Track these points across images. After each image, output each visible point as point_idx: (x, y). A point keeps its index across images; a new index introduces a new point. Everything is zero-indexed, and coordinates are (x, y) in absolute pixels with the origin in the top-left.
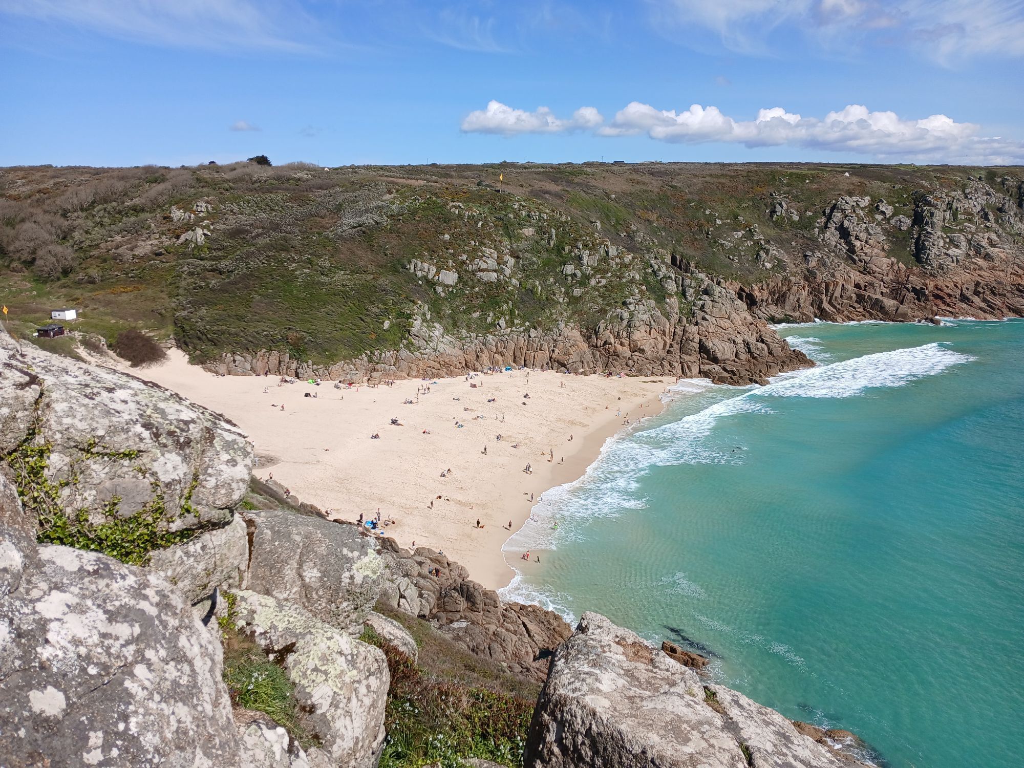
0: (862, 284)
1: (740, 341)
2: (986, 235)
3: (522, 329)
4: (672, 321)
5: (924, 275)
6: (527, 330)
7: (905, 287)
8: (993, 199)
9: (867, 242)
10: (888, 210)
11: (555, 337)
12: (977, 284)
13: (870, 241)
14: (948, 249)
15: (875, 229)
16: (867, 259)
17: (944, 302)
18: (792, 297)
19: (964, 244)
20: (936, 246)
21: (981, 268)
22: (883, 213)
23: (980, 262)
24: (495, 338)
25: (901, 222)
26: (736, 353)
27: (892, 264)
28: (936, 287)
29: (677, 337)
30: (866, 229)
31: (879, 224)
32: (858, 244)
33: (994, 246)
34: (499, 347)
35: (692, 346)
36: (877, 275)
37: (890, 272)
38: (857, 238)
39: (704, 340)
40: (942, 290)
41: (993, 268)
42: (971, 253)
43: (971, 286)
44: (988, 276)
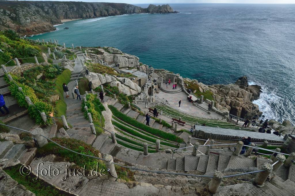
2: (34, 17)
5: (23, 27)
7: (20, 30)
8: (36, 9)
9: (6, 21)
10: (9, 12)
12: (35, 27)
13: (7, 20)
14: (26, 20)
15: (7, 17)
16: (8, 24)
17: (30, 32)
19: (29, 19)
20: (23, 20)
21: (35, 24)
22: (7, 13)
23: (34, 22)
25: (13, 15)
27: (15, 25)
28: (27, 29)
30: (5, 17)
31: (8, 16)
32: (4, 21)
33: (36, 19)
36: (12, 28)
38: (3, 20)
40: (28, 29)
41: (38, 24)
42: (32, 21)
43: (34, 28)
44: (37, 25)
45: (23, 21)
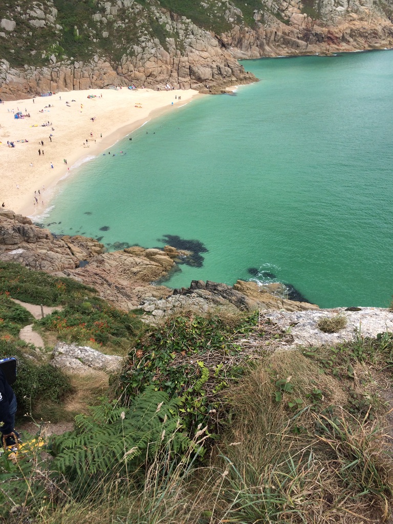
0: (287, 31)
1: (215, 66)
3: (69, 62)
4: (171, 54)
5: (321, 25)
6: (73, 63)
7: (312, 33)
9: (290, 4)
11: (92, 67)
12: (351, 30)
13: (293, 2)
14: (337, 7)
16: (290, 14)
17: (334, 43)
18: (246, 41)
19: (346, 4)
20: (329, 5)
21: (354, 20)
23: (354, 15)
24: (49, 70)
26: (213, 75)
27: (305, 18)
28: (329, 32)
29: (175, 65)
32: (285, 4)
34: (53, 76)
35: (186, 71)
36: (296, 25)
37: (303, 24)
39: (192, 65)
40: (332, 34)
41: (361, 19)
42: (349, 9)
43: (348, 31)
44: (358, 25)
45: (329, 8)
